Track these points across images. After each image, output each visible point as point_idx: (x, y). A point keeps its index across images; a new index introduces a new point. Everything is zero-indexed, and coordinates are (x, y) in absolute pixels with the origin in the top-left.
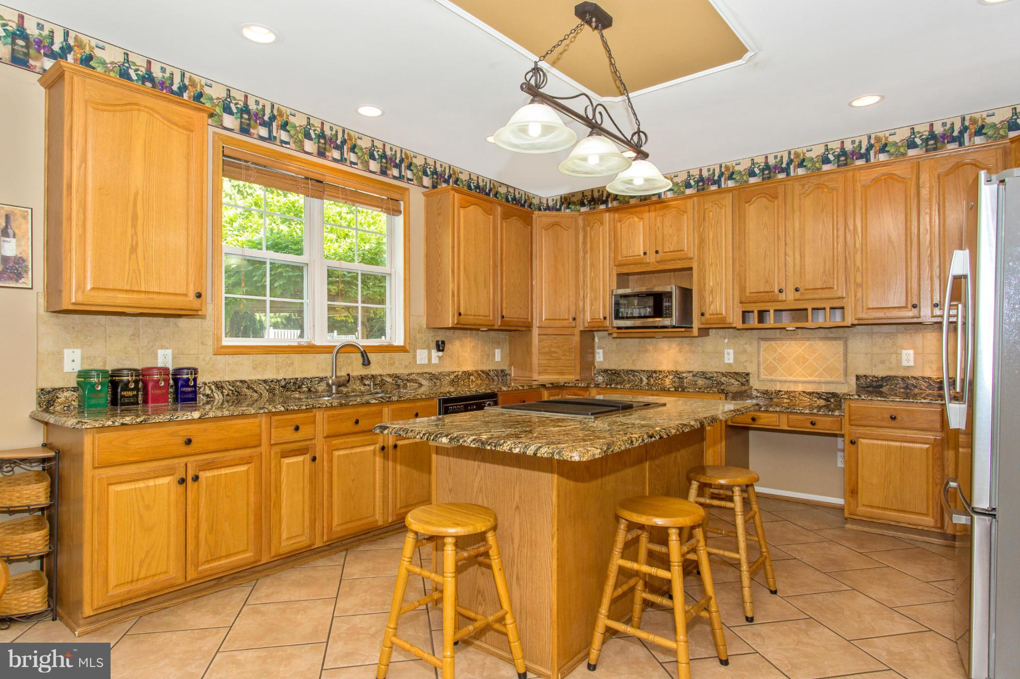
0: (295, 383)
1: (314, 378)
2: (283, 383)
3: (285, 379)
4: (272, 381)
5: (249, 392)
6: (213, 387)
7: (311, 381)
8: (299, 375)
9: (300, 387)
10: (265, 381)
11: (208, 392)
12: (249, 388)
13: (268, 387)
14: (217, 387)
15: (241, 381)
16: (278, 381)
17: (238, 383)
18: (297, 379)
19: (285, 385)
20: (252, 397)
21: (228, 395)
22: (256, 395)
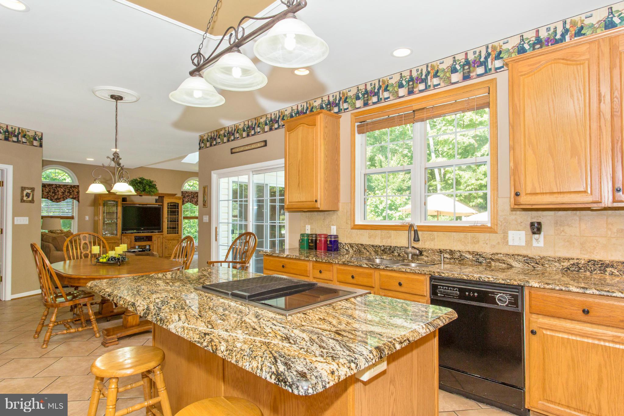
0: (390, 249)
1: (402, 247)
2: (383, 248)
3: (384, 246)
4: (377, 246)
5: (365, 251)
6: (349, 246)
7: (400, 249)
8: (393, 245)
9: (393, 252)
10: (373, 246)
11: (347, 248)
12: (365, 248)
13: (374, 250)
14: (351, 246)
15: (361, 245)
16: (380, 246)
17: (360, 246)
18: (391, 246)
19: (384, 249)
20: (366, 254)
21: (355, 251)
22: (368, 253)
